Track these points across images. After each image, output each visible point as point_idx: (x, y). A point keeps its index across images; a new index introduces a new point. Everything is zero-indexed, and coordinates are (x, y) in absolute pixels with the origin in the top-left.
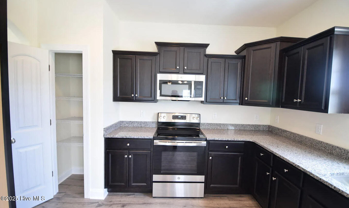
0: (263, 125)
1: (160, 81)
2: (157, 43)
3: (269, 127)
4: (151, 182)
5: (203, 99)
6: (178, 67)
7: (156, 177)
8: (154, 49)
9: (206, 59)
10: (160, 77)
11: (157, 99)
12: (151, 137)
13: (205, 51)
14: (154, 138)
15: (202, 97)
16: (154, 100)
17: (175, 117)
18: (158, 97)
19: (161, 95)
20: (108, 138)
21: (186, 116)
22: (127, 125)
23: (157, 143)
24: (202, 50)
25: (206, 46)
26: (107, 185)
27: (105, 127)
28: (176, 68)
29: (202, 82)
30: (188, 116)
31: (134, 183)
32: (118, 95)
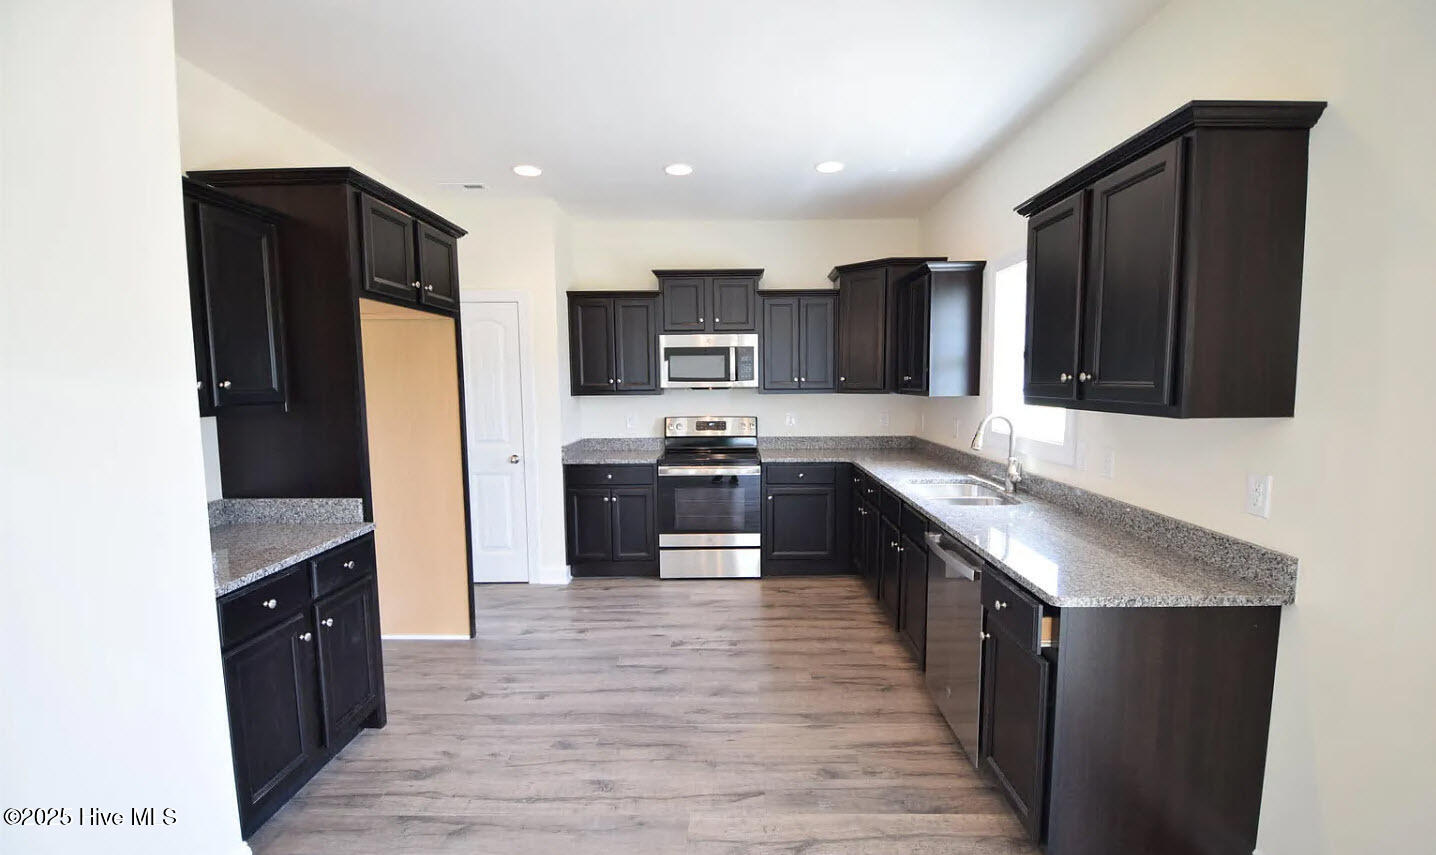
0: (900, 438)
1: (666, 349)
2: (657, 273)
3: (913, 439)
4: (655, 550)
5: (755, 383)
6: (702, 320)
7: (665, 540)
8: (650, 284)
9: (759, 299)
10: (665, 341)
11: (662, 386)
12: (653, 460)
13: (756, 284)
14: (660, 463)
15: (752, 379)
16: (657, 390)
17: (702, 426)
18: (664, 383)
19: (671, 379)
20: (572, 465)
21: (725, 423)
22: (598, 447)
23: (665, 471)
24: (749, 282)
25: (759, 273)
26: (571, 559)
27: (566, 443)
28: (698, 322)
29: (753, 348)
30: (729, 423)
31: (622, 552)
32: (582, 383)
